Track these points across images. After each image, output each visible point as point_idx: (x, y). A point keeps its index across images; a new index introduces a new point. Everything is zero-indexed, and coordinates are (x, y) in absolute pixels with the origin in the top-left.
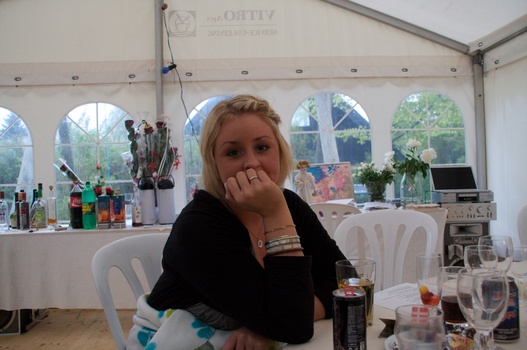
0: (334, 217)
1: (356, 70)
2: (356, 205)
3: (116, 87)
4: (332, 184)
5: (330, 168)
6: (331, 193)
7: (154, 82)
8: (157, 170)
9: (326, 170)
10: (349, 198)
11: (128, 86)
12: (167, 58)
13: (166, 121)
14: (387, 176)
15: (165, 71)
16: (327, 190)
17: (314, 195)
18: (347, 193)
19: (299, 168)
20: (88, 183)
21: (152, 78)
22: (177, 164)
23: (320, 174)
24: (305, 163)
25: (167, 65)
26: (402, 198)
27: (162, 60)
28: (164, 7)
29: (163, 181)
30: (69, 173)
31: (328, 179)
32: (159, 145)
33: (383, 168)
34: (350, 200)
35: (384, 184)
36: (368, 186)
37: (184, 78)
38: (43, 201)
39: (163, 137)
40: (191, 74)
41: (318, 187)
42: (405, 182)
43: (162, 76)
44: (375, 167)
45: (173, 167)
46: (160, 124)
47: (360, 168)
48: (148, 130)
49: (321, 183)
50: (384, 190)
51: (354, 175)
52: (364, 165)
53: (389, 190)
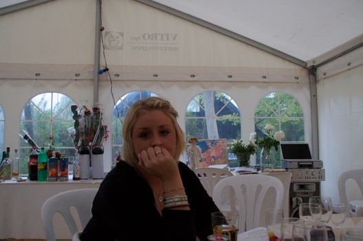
0: (214, 177)
1: (231, 77)
2: (229, 169)
3: (66, 82)
4: (213, 154)
5: (212, 143)
6: (213, 160)
7: (92, 80)
8: (92, 141)
9: (209, 144)
10: (224, 164)
11: (74, 81)
12: (103, 63)
13: (100, 107)
14: (251, 149)
15: (100, 72)
16: (210, 157)
17: (200, 161)
18: (223, 160)
19: (190, 142)
20: (43, 149)
21: (91, 77)
22: (106, 137)
23: (205, 147)
24: (195, 139)
25: (102, 69)
26: (261, 164)
27: (99, 65)
28: (102, 29)
29: (96, 148)
30: (30, 141)
31: (210, 150)
32: (94, 124)
33: (248, 144)
34: (225, 166)
35: (249, 155)
36: (238, 156)
37: (114, 78)
38: (9, 161)
39: (98, 118)
40: (118, 76)
41: (203, 156)
42: (263, 154)
43: (98, 76)
44: (243, 143)
45: (103, 139)
46: (96, 109)
47: (232, 143)
48: (87, 113)
49: (205, 153)
50: (249, 158)
51: (228, 148)
52: (235, 141)
53: (253, 159)
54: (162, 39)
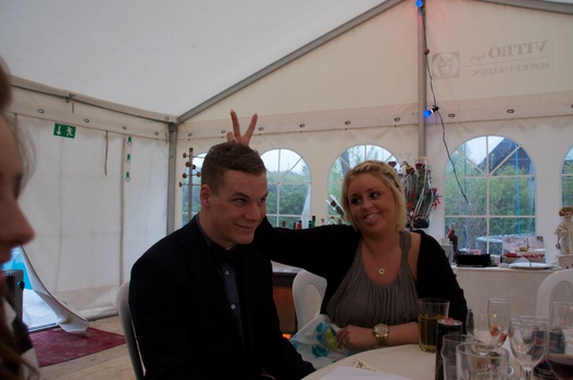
8: (413, 210)
11: (393, 129)
12: (430, 100)
13: (426, 163)
21: (415, 121)
22: (436, 204)
24: (570, 209)
28: (427, 52)
29: (419, 220)
30: (338, 208)
32: (417, 186)
37: (446, 119)
39: (421, 178)
40: (454, 115)
43: (425, 118)
45: (431, 207)
46: (419, 166)
48: (410, 171)
54: (520, 53)
